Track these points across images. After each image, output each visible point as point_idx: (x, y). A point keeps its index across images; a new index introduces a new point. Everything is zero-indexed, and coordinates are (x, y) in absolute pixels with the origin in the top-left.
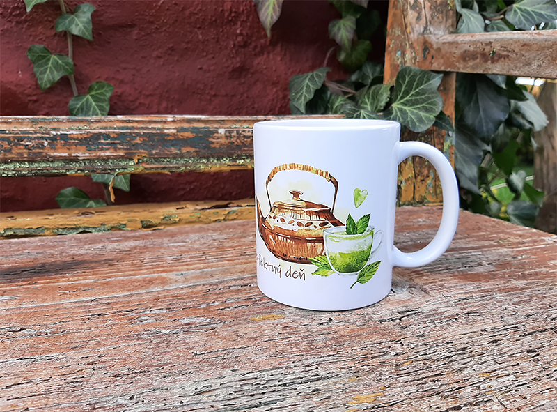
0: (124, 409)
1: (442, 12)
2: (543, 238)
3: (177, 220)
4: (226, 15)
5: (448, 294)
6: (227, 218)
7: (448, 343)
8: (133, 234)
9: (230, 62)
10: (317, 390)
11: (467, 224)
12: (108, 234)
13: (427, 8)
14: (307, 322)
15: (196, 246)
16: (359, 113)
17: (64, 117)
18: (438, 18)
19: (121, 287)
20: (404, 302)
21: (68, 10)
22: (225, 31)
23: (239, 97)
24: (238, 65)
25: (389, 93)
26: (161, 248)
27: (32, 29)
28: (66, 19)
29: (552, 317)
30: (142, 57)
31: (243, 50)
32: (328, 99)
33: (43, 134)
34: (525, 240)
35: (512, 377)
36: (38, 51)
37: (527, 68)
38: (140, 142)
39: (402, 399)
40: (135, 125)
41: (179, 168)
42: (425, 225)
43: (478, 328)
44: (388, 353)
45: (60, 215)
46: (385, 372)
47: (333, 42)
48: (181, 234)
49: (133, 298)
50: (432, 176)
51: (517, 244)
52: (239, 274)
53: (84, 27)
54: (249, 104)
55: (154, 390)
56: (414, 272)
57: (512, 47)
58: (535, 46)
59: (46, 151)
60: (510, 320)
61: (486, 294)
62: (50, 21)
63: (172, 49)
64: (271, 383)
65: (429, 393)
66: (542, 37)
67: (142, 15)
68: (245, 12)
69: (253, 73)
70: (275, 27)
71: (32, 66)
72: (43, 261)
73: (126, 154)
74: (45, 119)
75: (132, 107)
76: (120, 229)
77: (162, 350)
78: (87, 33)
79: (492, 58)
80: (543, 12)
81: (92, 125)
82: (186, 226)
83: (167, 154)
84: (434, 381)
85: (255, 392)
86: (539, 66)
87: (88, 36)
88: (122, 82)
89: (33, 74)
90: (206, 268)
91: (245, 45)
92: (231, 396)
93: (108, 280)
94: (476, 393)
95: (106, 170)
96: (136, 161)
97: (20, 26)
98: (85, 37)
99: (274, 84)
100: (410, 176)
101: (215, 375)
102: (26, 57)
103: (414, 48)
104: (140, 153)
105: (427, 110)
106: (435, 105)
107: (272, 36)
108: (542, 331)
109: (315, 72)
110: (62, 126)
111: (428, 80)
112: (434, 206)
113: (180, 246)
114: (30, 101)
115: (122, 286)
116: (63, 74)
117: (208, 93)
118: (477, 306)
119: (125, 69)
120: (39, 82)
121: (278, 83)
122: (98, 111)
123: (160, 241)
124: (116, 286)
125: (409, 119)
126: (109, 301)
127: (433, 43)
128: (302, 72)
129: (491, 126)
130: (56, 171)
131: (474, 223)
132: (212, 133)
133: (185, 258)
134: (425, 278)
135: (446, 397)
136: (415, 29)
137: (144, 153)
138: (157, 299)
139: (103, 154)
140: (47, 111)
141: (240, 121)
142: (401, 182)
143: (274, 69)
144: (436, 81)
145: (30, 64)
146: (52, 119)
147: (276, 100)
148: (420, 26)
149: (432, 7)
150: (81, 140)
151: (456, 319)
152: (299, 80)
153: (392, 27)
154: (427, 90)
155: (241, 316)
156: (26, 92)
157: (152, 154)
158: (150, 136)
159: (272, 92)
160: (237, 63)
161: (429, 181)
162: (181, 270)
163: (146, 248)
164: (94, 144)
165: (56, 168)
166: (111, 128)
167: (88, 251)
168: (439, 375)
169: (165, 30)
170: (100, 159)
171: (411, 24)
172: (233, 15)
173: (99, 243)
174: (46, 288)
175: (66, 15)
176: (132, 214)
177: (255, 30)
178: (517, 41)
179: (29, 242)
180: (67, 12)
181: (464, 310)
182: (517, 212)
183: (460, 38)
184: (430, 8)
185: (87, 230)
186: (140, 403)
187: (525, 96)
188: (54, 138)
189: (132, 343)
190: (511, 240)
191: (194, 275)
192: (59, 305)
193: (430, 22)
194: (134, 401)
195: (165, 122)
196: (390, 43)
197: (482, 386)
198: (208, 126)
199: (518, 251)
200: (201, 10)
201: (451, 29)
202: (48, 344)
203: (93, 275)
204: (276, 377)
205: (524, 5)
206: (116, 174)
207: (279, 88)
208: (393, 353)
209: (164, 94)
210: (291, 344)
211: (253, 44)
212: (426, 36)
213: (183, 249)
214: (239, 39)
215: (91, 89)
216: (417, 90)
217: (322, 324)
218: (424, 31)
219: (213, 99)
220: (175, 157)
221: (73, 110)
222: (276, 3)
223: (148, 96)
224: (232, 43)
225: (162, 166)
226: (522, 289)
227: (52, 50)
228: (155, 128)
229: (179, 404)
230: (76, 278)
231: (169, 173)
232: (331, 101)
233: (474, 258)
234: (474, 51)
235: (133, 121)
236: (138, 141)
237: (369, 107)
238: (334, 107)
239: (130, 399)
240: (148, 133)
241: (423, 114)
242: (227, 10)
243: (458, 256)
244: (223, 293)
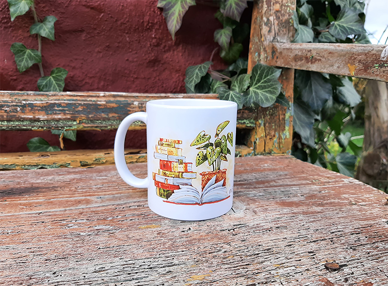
0: (49, 279)
1: (286, 28)
2: (343, 179)
3: (104, 161)
4: (145, 25)
5: (269, 215)
6: (138, 161)
7: (260, 245)
8: (74, 170)
9: (147, 56)
10: (170, 272)
11: (296, 169)
12: (57, 170)
13: (276, 24)
14: (174, 230)
15: (113, 179)
16: (228, 93)
17: (32, 92)
18: (283, 31)
19: (59, 205)
20: (239, 219)
21: (39, 20)
22: (145, 35)
23: (153, 79)
24: (153, 58)
25: (250, 80)
26: (91, 180)
27: (15, 32)
28: (37, 26)
29: (332, 231)
30: (88, 52)
31: (156, 48)
32: (210, 83)
33: (17, 103)
34: (330, 181)
35: (293, 268)
36: (18, 46)
37: (331, 67)
38: (81, 109)
39: (221, 278)
40: (78, 98)
41: (107, 127)
42: (267, 169)
43: (281, 236)
44: (220, 250)
45: (27, 156)
46: (215, 262)
47: (217, 44)
48: (105, 171)
49: (66, 212)
50: (277, 135)
51: (324, 183)
52: (138, 198)
53: (49, 32)
54: (160, 84)
55: (69, 269)
56: (251, 200)
57: (323, 54)
58: (336, 54)
59: (19, 114)
60: (303, 232)
61: (294, 215)
62: (27, 27)
63: (108, 47)
64: (143, 267)
65: (239, 275)
66: (340, 48)
67: (89, 24)
68: (158, 23)
69: (163, 64)
70: (177, 33)
71: (14, 56)
72: (12, 187)
73: (71, 117)
74: (19, 93)
75: (80, 85)
76: (66, 167)
77: (79, 245)
78: (51, 36)
79: (312, 60)
80: (353, 28)
81: (50, 97)
82: (110, 165)
83: (99, 118)
84: (244, 268)
85: (131, 272)
86: (338, 67)
87: (52, 37)
88: (74, 68)
89: (15, 62)
90: (117, 194)
91: (158, 45)
92: (116, 274)
93: (52, 200)
94: (267, 276)
95: (58, 127)
96: (78, 122)
97: (7, 30)
98: (49, 38)
99: (178, 71)
100: (262, 135)
101: (109, 260)
102: (10, 50)
103: (266, 51)
104: (81, 116)
105: (271, 92)
106: (276, 89)
107: (176, 39)
108: (323, 240)
109: (203, 65)
110: (30, 98)
111: (272, 73)
112: (278, 156)
113: (103, 179)
114: (12, 79)
115: (61, 204)
116: (35, 63)
117: (132, 77)
118: (285, 223)
119: (76, 59)
120: (18, 67)
121: (180, 70)
122: (57, 87)
123: (91, 175)
124: (56, 204)
125: (259, 98)
126: (51, 214)
127: (278, 48)
128: (196, 64)
129: (320, 103)
130: (25, 128)
131: (301, 168)
132: (130, 104)
133: (105, 187)
134: (257, 203)
135: (249, 278)
136: (267, 39)
137: (83, 116)
138: (81, 213)
139: (56, 117)
140: (23, 86)
141: (149, 97)
142: (256, 140)
143: (177, 61)
144: (278, 73)
145: (12, 56)
146: (24, 93)
147: (178, 82)
148: (270, 37)
149: (279, 24)
150: (42, 107)
151: (270, 231)
152: (192, 70)
153: (253, 36)
154: (271, 80)
155: (133, 225)
156: (9, 73)
157: (89, 118)
158: (88, 106)
159: (175, 76)
160: (152, 56)
161: (275, 139)
162: (101, 195)
163: (81, 179)
164: (50, 110)
165: (25, 125)
166: (62, 100)
167: (43, 181)
168: (248, 264)
169: (104, 34)
170: (54, 120)
171: (264, 35)
172: (150, 25)
173: (51, 175)
174: (11, 204)
175: (37, 23)
176: (75, 157)
177: (165, 35)
178: (326, 50)
179: (5, 174)
180: (38, 21)
181: (276, 225)
182: (342, 161)
183: (294, 46)
184: (278, 24)
185: (44, 167)
186: (59, 276)
187: (342, 83)
188: (24, 106)
189: (60, 240)
190: (321, 180)
191: (108, 198)
192: (18, 215)
193: (278, 34)
194: (56, 275)
195: (98, 97)
196: (252, 47)
197: (272, 272)
198: (127, 99)
199: (323, 188)
200: (128, 21)
201: (292, 39)
202: (8, 239)
203: (43, 196)
204: (146, 263)
205: (342, 22)
206: (65, 130)
207: (180, 74)
208: (223, 251)
209: (102, 77)
210: (161, 244)
211: (163, 44)
212: (273, 43)
213: (105, 181)
214: (154, 41)
215: (52, 72)
216: (265, 79)
217: (184, 231)
218: (273, 40)
219: (135, 80)
220: (104, 119)
221: (40, 86)
222: (178, 17)
223: (91, 78)
224: (149, 43)
225: (96, 125)
226: (319, 212)
227: (27, 46)
228: (91, 101)
229: (83, 278)
230: (31, 198)
231: (100, 130)
232: (212, 84)
233: (293, 192)
234: (301, 55)
235: (77, 96)
236: (80, 109)
237: (237, 90)
238: (214, 89)
239: (54, 274)
240: (87, 104)
241: (268, 95)
242: (146, 22)
243: (283, 190)
244: (124, 211)
